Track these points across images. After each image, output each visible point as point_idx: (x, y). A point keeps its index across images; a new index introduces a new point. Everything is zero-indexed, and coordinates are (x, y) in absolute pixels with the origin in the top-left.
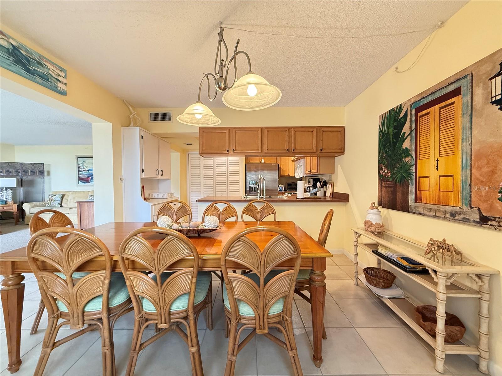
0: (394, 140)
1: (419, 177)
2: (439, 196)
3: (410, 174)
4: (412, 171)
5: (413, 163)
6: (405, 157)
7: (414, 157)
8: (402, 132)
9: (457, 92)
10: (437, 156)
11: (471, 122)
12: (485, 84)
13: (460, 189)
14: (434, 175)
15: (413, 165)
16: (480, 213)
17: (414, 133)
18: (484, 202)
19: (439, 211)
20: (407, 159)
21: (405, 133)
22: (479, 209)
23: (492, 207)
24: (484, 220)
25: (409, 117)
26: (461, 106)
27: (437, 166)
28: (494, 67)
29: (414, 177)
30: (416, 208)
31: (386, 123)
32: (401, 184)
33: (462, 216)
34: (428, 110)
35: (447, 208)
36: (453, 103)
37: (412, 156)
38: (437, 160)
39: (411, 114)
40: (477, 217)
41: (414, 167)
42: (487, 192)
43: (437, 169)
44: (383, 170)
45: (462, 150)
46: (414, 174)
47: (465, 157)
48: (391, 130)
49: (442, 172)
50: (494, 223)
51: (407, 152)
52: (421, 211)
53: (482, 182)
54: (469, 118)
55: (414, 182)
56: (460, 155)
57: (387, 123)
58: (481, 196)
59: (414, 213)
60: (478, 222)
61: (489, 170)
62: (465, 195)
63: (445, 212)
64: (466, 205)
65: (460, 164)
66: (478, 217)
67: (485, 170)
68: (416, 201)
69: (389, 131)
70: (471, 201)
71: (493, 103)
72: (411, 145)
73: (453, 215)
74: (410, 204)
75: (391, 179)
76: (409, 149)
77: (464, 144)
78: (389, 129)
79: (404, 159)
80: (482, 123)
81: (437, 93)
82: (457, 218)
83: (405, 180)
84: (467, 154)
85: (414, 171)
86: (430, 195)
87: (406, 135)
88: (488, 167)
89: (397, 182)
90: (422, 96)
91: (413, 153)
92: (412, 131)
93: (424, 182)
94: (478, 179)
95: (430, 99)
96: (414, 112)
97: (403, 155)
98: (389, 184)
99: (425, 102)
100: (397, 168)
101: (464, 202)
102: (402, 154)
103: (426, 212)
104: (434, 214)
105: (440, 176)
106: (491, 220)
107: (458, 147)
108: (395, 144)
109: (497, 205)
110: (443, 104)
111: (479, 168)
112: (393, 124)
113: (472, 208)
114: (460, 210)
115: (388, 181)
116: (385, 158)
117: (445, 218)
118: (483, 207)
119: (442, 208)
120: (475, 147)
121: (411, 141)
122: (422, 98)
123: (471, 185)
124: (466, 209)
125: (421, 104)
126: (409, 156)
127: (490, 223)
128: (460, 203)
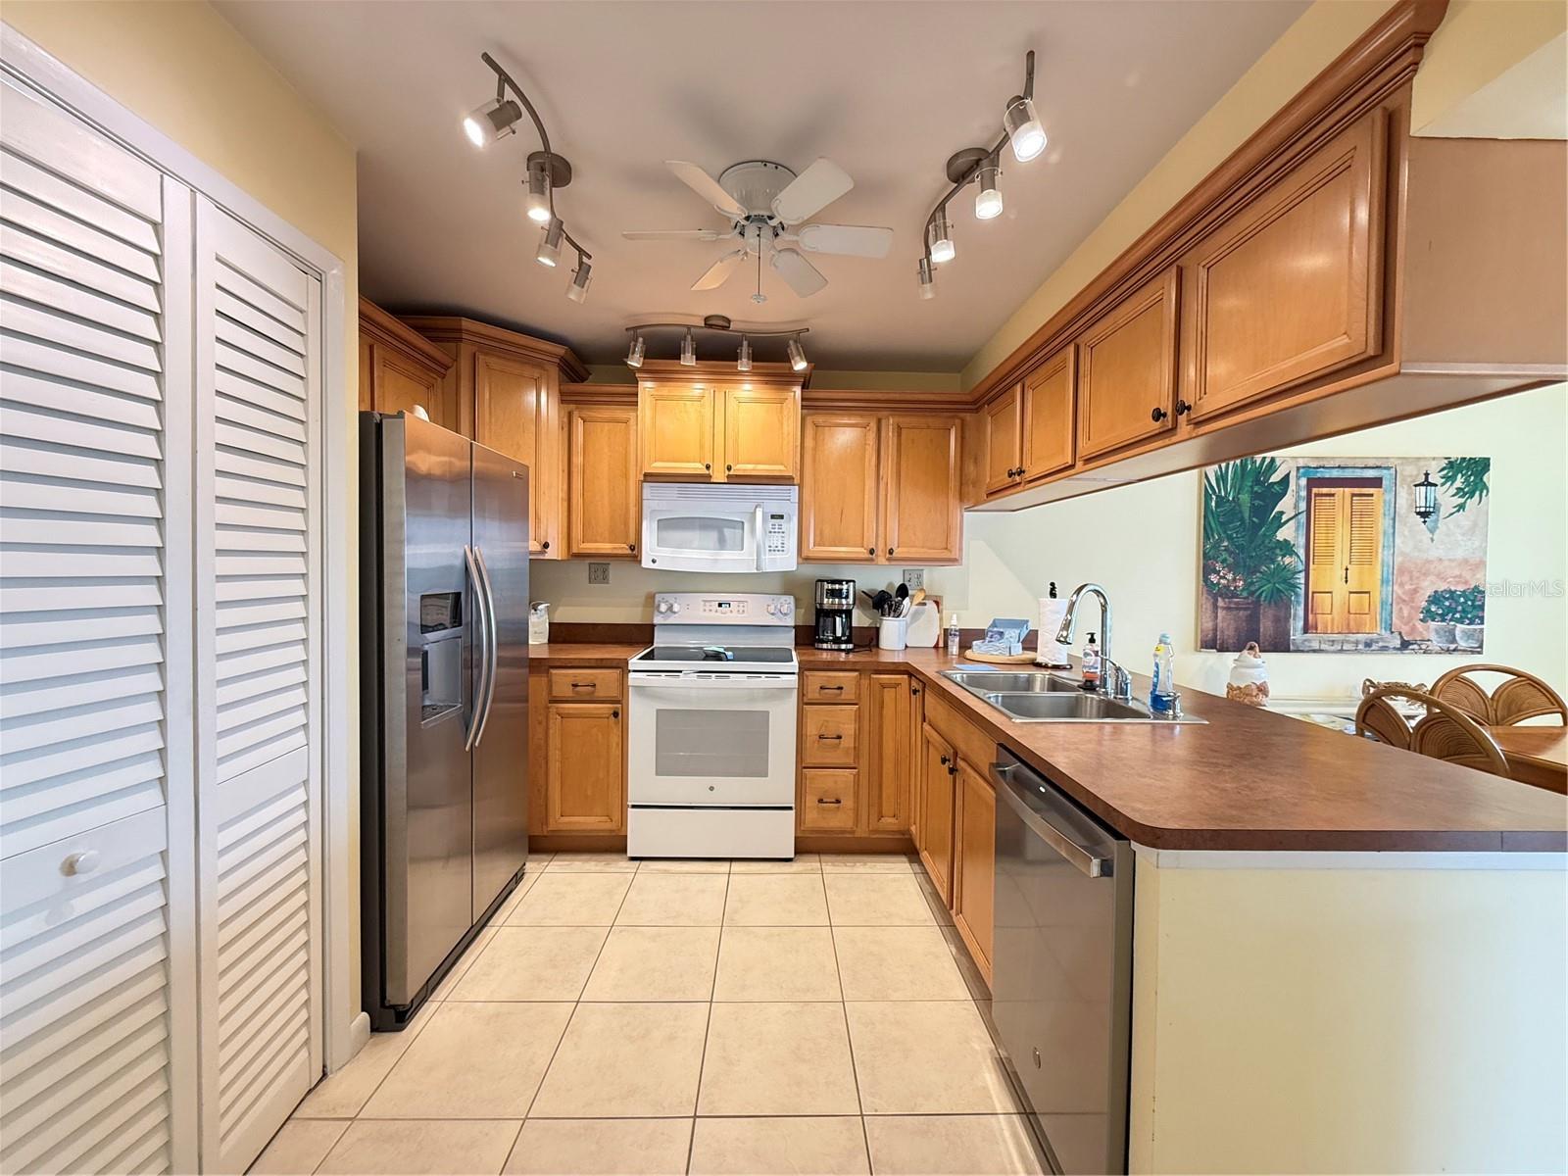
0: (1254, 519)
1: (1313, 593)
2: (1348, 620)
3: (1294, 586)
4: (1298, 581)
5: (1301, 567)
6: (1284, 556)
7: (1303, 558)
8: (1276, 510)
9: (1376, 482)
10: (1346, 563)
11: (1394, 527)
12: (1410, 488)
13: (1379, 610)
14: (1340, 590)
15: (1300, 572)
16: (1402, 637)
17: (1303, 518)
18: (1405, 625)
19: (1348, 642)
20: (1287, 560)
21: (1282, 513)
22: (1400, 633)
23: (1414, 629)
24: (1405, 645)
25: (1292, 486)
26: (1382, 504)
27: (1346, 578)
28: (1418, 475)
29: (1302, 592)
30: (1306, 643)
31: (1229, 478)
32: (1273, 603)
33: (1381, 644)
34: (1333, 490)
35: (1360, 636)
36: (1372, 495)
37: (1298, 557)
38: (1347, 569)
39: (1298, 485)
40: (1397, 643)
41: (1302, 575)
42: (1409, 613)
43: (1346, 582)
44: (1221, 574)
45: (1383, 561)
46: (1303, 587)
47: (1385, 569)
48: (1245, 498)
49: (1353, 585)
50: (1415, 647)
51: (1287, 548)
52: (1315, 645)
53: (1404, 601)
54: (1391, 522)
55: (1302, 600)
56: (1379, 567)
57: (1232, 479)
58: (1403, 617)
59: (1302, 651)
60: (1398, 649)
61: (1413, 587)
62: (1386, 619)
63: (1357, 643)
64: (1386, 630)
65: (1380, 577)
66: (1399, 642)
67: (1407, 587)
68: (1306, 630)
69: (1239, 499)
70: (1391, 625)
71: (1418, 513)
72: (1297, 537)
73: (1368, 645)
74: (1292, 638)
75: (1245, 594)
76: (1292, 543)
77: (1385, 553)
78: (1239, 493)
79: (1280, 558)
80: (1406, 533)
81: (1346, 470)
82: (1373, 648)
83: (1281, 597)
84: (1388, 566)
85: (1303, 581)
86: (1333, 620)
87: (1284, 518)
88: (1411, 585)
89: (1262, 599)
90: (1321, 463)
91: (1302, 552)
92: (1299, 513)
93: (1322, 602)
94: (1400, 598)
95: (1335, 474)
96: (1303, 482)
97: (1278, 551)
98: (1237, 603)
99: (1327, 476)
100: (1261, 573)
101: (1383, 626)
102: (1276, 548)
103: (1324, 647)
104: (1340, 648)
105: (1351, 593)
106: (1413, 644)
107: (1377, 552)
108: (1256, 527)
109: (1419, 626)
110: (1357, 490)
111: (1402, 585)
112: (1252, 487)
113: (1392, 633)
114: (1378, 637)
115: (1234, 595)
116: (1225, 550)
117: (1357, 651)
118: (1405, 629)
119: (1353, 637)
120: (1398, 560)
121: (1297, 529)
122: (1320, 467)
123: (1392, 605)
124: (1386, 634)
125: (1319, 475)
126: (1291, 555)
127: (1411, 647)
128: (1379, 629)
